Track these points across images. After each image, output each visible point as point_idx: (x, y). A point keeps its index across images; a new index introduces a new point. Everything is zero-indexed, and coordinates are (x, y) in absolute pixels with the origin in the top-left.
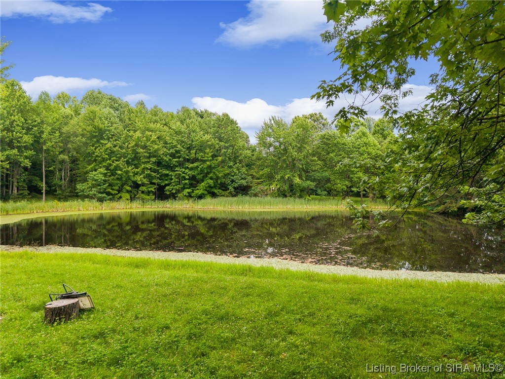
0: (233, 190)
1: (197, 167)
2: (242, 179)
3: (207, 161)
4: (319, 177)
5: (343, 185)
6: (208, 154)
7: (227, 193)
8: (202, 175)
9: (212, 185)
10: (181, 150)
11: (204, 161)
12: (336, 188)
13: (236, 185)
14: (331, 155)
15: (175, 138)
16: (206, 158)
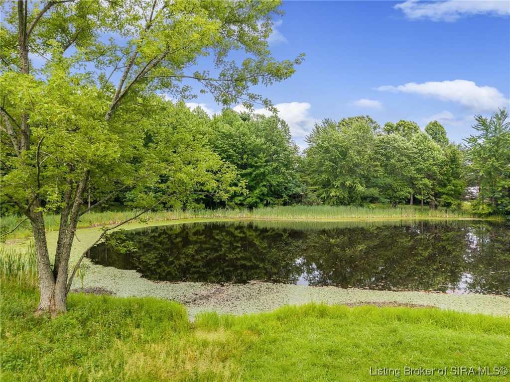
0: (287, 198)
1: (251, 173)
2: (297, 186)
3: (261, 166)
4: (382, 184)
5: (406, 192)
6: (261, 159)
7: (281, 201)
8: (254, 182)
9: (266, 192)
10: (233, 155)
11: (257, 167)
12: (398, 196)
13: (291, 193)
14: (393, 161)
15: (227, 142)
16: (259, 164)
